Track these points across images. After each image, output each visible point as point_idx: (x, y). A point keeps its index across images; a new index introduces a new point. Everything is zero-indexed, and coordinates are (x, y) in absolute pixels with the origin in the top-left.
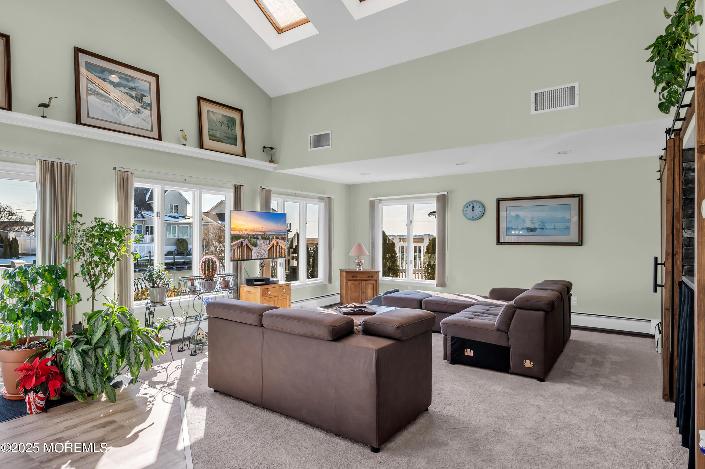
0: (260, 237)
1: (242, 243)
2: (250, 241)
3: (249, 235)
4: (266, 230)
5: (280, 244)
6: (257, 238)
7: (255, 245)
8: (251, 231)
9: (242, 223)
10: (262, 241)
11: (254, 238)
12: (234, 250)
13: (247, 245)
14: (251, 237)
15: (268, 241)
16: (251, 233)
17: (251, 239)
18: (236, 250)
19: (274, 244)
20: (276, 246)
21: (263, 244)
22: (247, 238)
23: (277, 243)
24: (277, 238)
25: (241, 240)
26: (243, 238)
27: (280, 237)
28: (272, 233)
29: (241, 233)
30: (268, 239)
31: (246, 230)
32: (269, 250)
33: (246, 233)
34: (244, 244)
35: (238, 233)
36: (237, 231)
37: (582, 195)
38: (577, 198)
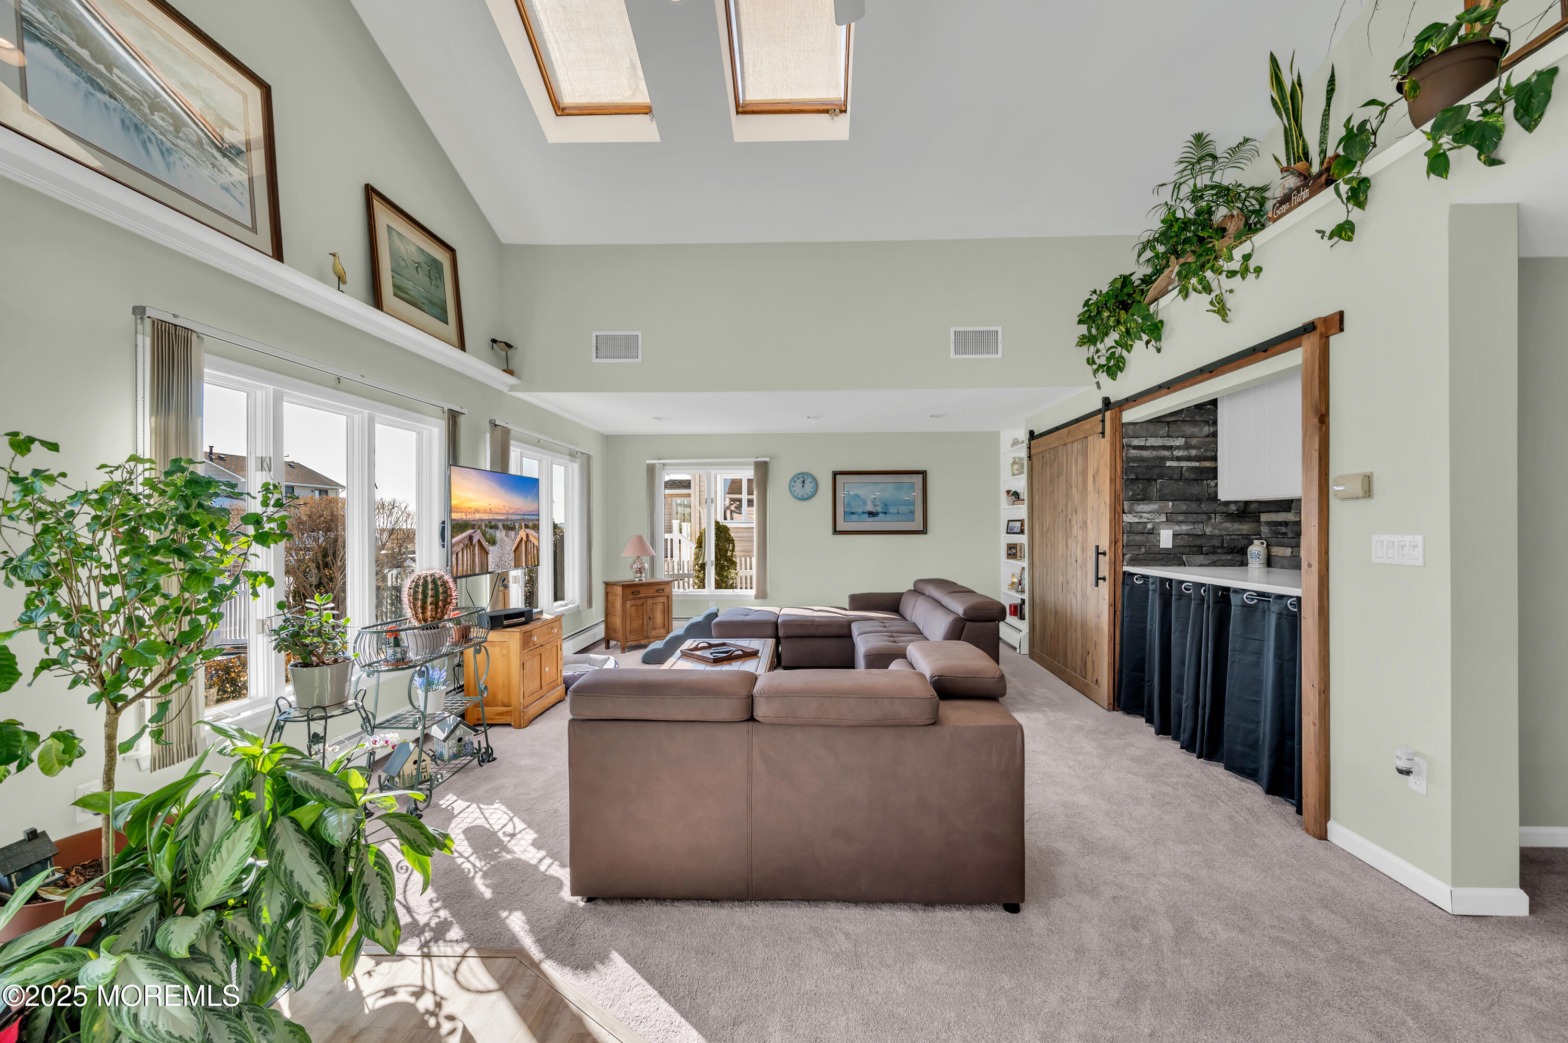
0: (500, 526)
1: (471, 538)
2: (484, 534)
3: (482, 520)
4: (510, 511)
5: (531, 538)
6: (495, 527)
7: (493, 542)
8: (485, 512)
9: (470, 495)
10: (504, 532)
11: (491, 528)
12: (457, 554)
13: (479, 541)
14: (486, 526)
15: (512, 534)
16: (486, 517)
17: (487, 529)
18: (460, 554)
19: (522, 539)
20: (526, 543)
21: (506, 539)
22: (479, 527)
23: (527, 535)
24: (527, 527)
25: (470, 532)
26: (473, 527)
27: (530, 524)
28: (519, 517)
29: (470, 517)
30: (513, 529)
31: (477, 511)
32: (515, 551)
33: (478, 516)
34: (475, 541)
35: (464, 518)
36: (461, 512)
37: (925, 472)
38: (921, 475)
